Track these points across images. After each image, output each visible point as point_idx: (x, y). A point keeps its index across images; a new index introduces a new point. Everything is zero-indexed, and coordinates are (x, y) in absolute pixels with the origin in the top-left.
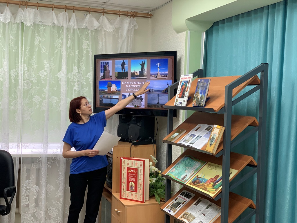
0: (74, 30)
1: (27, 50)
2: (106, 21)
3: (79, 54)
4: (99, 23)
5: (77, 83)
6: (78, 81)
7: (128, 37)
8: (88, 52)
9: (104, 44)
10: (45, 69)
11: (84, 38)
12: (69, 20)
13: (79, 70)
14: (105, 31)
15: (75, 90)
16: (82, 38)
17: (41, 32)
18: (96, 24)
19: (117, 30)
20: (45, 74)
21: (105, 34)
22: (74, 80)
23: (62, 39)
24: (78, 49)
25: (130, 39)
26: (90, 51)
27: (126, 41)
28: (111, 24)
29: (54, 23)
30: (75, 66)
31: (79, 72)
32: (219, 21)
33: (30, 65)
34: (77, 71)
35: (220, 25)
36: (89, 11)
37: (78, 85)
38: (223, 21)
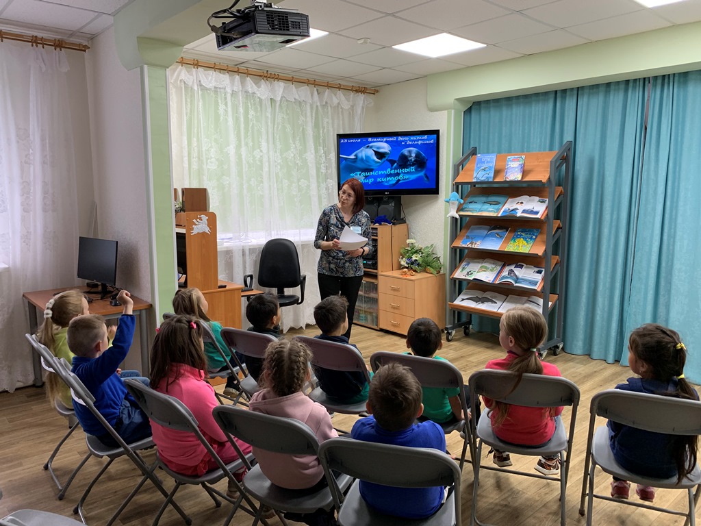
0: (317, 106)
4: (338, 99)
14: (342, 108)
21: (342, 112)
26: (331, 129)
38: (487, 102)
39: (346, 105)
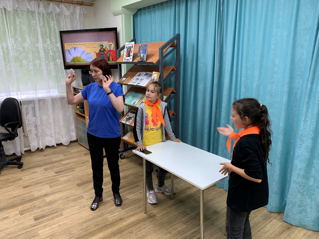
0: (43, 14)
1: (12, 28)
2: (64, 8)
3: (49, 30)
4: (60, 9)
5: (51, 50)
6: (51, 49)
7: (80, 19)
8: (55, 29)
9: (65, 23)
10: (27, 42)
11: (50, 20)
12: (39, 7)
13: (51, 41)
14: (64, 14)
15: (50, 55)
16: (49, 19)
17: (20, 15)
18: (58, 10)
19: (72, 14)
20: (28, 45)
21: (65, 17)
22: (49, 48)
23: (36, 20)
24: (48, 27)
25: (81, 20)
27: (79, 21)
28: (68, 10)
29: (28, 9)
30: (47, 39)
31: (51, 43)
32: (141, 9)
33: (16, 39)
34: (50, 42)
35: (142, 11)
36: (52, 0)
37: (52, 52)
38: (144, 8)
39: (67, 12)
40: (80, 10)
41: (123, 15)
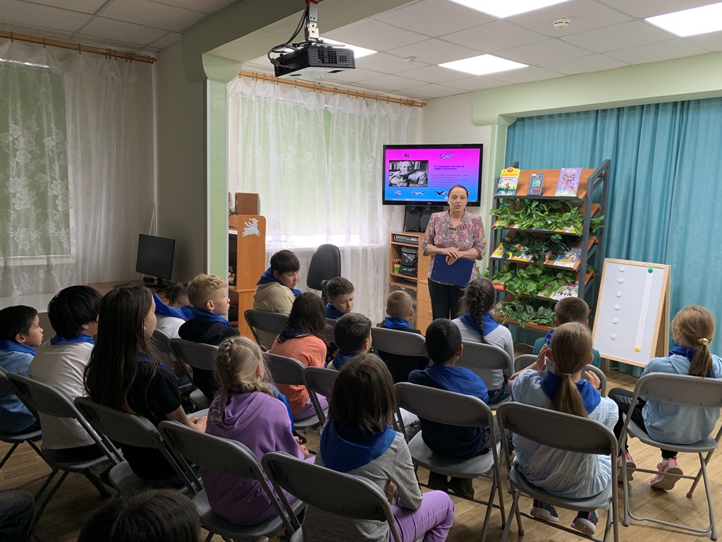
19: (399, 120)
28: (395, 113)
32: (524, 118)
35: (527, 122)
36: (377, 98)
38: (531, 118)
40: (411, 114)
41: (497, 126)
